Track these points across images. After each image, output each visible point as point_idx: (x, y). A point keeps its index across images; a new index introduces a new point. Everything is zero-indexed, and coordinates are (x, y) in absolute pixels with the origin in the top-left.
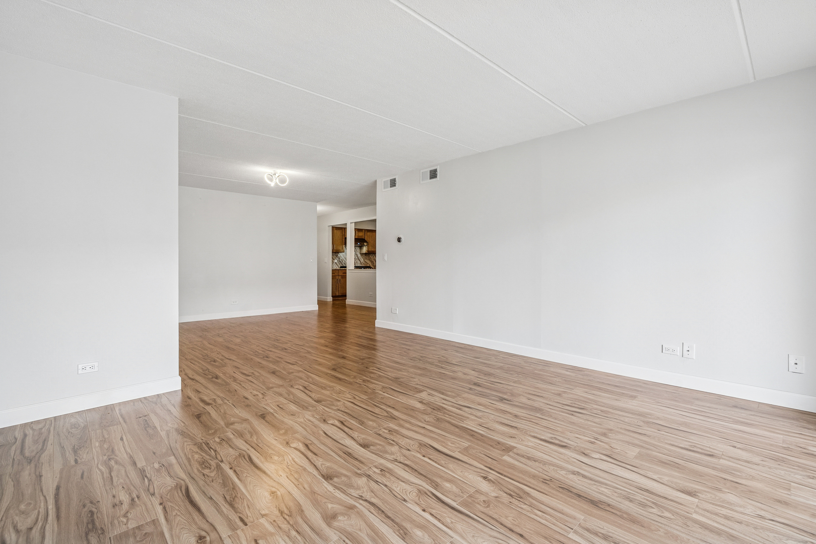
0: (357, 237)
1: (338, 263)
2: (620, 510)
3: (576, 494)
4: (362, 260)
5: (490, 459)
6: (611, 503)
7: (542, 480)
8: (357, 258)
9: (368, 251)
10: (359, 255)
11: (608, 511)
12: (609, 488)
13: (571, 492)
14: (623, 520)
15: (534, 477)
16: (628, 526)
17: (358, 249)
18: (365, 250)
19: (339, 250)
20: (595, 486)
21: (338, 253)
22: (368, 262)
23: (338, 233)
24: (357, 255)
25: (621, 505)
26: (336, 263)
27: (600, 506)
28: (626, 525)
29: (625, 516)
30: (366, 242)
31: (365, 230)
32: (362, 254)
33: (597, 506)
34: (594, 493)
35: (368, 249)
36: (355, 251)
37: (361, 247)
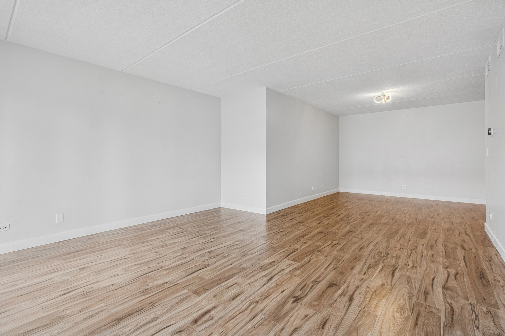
2: (105, 329)
3: (133, 314)
5: (185, 285)
6: (114, 328)
7: (155, 302)
11: (109, 324)
12: (129, 332)
13: (136, 312)
14: (96, 328)
15: (160, 300)
16: (91, 329)
20: (135, 325)
25: (109, 332)
27: (115, 322)
28: (92, 328)
29: (99, 330)
33: (116, 320)
34: (129, 323)
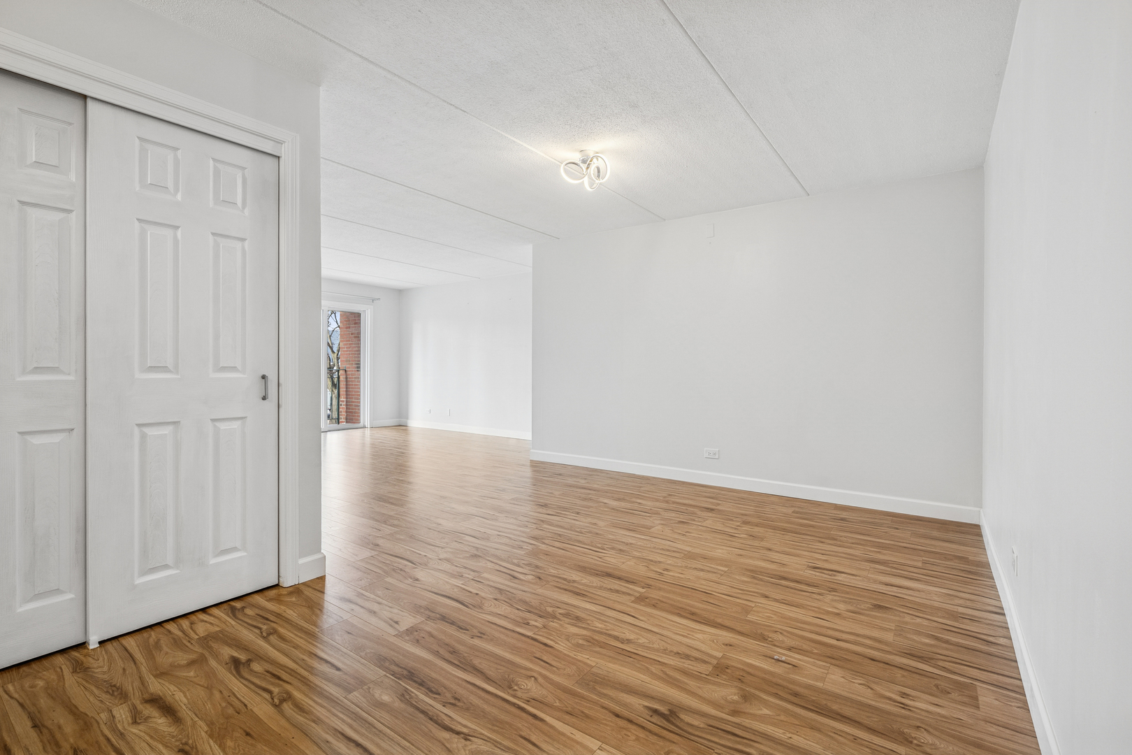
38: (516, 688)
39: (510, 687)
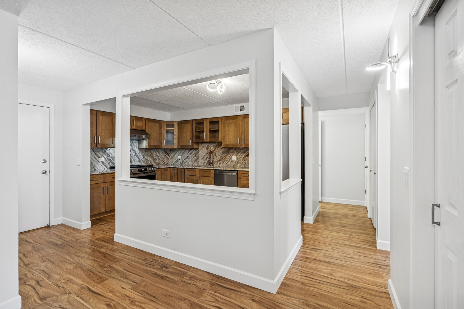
0: (134, 128)
1: (105, 163)
4: (141, 157)
8: (134, 154)
9: (149, 146)
10: (138, 151)
17: (136, 143)
18: (145, 144)
19: (107, 144)
21: (107, 148)
22: (149, 158)
23: (103, 121)
24: (134, 150)
26: (103, 162)
30: (147, 134)
31: (146, 119)
32: (141, 150)
35: (150, 143)
36: (131, 146)
37: (140, 141)
38: (189, 304)
39: (191, 304)
